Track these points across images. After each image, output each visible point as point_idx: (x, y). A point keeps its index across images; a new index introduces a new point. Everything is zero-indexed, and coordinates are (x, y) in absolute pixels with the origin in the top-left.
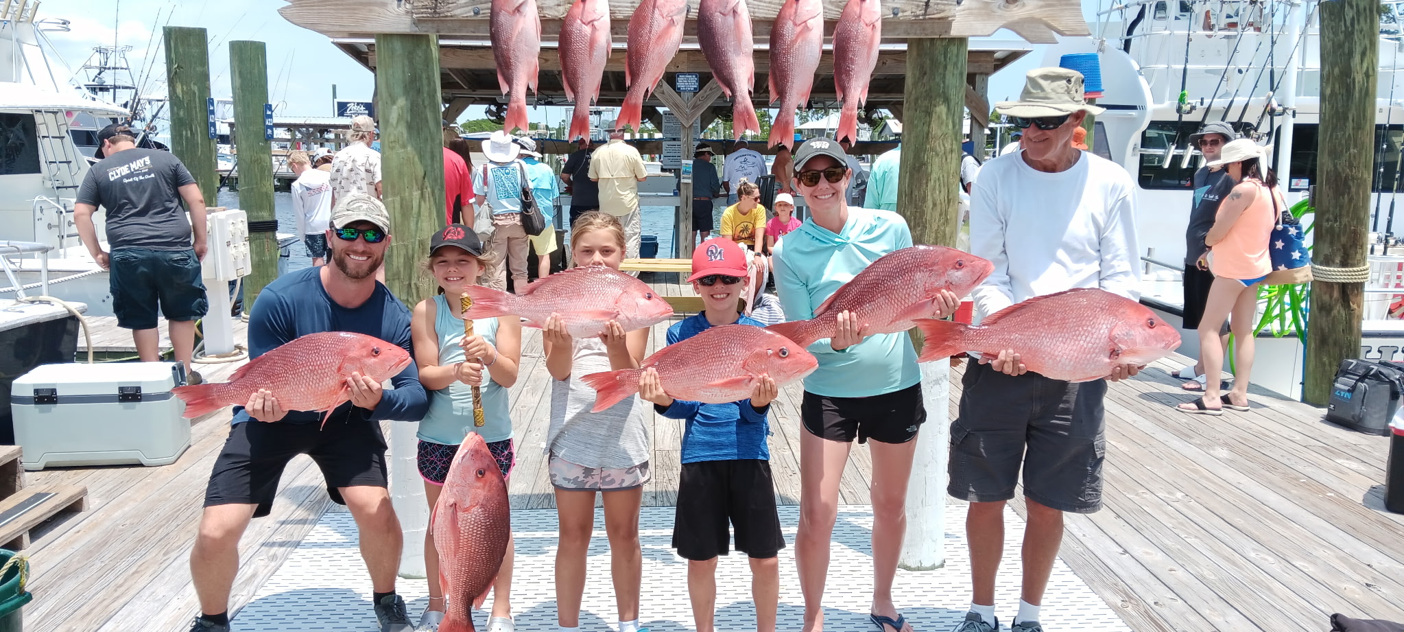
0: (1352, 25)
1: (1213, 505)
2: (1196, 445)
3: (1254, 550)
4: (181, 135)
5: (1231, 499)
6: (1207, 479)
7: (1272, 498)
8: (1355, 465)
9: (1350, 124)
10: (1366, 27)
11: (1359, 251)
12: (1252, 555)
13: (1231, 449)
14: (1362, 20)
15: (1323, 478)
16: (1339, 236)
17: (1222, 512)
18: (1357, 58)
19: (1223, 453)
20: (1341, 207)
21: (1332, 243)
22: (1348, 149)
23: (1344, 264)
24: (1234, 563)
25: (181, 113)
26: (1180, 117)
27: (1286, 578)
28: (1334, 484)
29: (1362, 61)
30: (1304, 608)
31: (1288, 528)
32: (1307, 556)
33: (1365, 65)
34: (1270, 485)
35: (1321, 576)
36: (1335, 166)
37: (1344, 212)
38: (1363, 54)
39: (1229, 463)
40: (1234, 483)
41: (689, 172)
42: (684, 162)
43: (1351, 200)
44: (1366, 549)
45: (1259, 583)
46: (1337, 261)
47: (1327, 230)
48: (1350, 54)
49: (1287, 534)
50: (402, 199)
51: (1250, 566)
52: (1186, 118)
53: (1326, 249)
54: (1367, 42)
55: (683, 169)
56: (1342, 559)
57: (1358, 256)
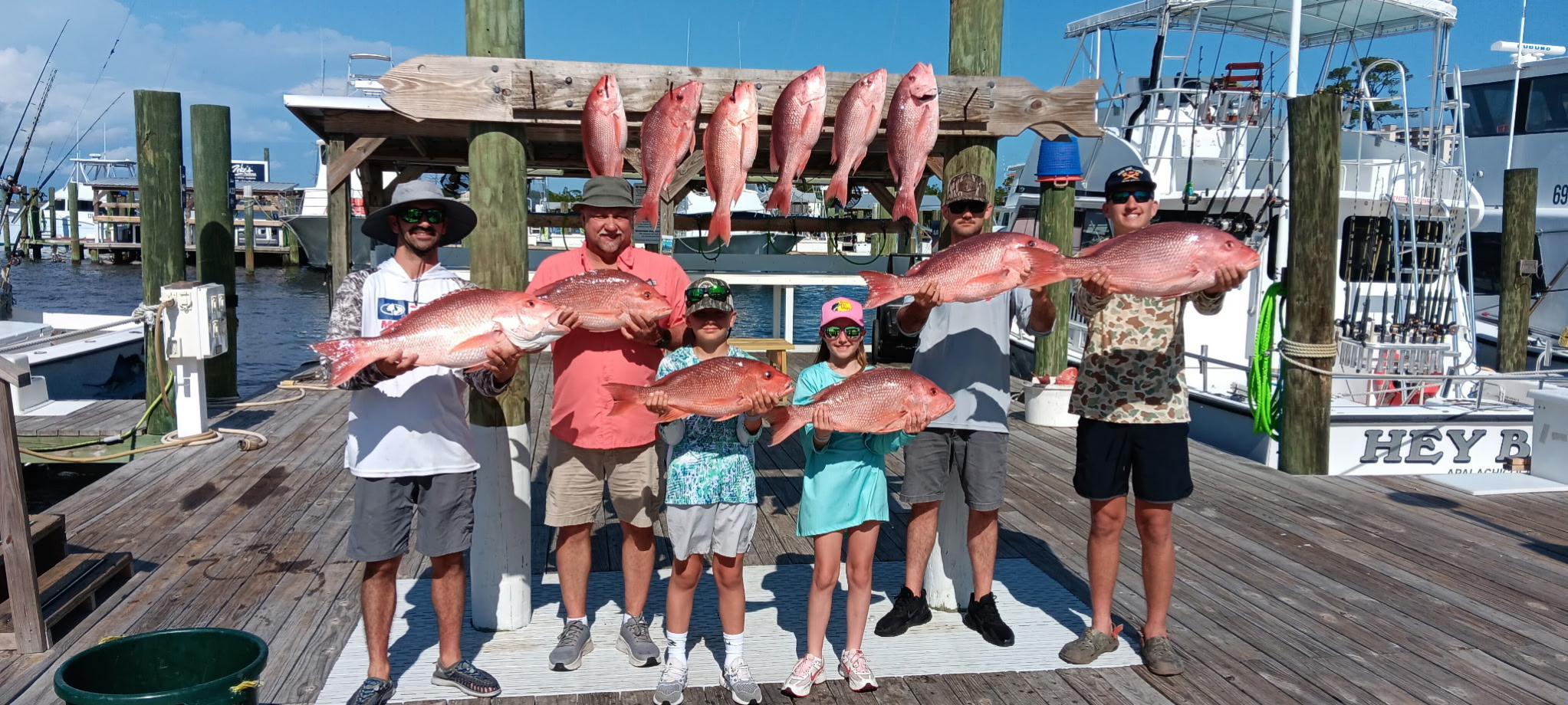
0: (1317, 120)
1: (1206, 555)
2: (1186, 507)
3: (1245, 590)
4: (151, 205)
5: (1223, 550)
6: (1199, 534)
7: (1257, 549)
8: (1328, 522)
9: (1317, 212)
10: (1329, 123)
11: (1327, 328)
12: (1244, 593)
13: (1219, 510)
14: (1325, 117)
15: (1301, 533)
16: (1309, 314)
17: (1214, 560)
18: (1321, 152)
19: (1210, 513)
20: (1310, 287)
21: (1302, 320)
22: (1315, 235)
23: (1313, 341)
24: (1229, 600)
25: (152, 181)
26: (1186, 207)
27: (1274, 609)
28: (1311, 537)
29: (1326, 154)
30: (1289, 631)
31: (1273, 572)
32: (1289, 593)
33: (1329, 157)
34: (1256, 538)
35: (1303, 608)
36: (1304, 249)
37: (1313, 291)
38: (1327, 148)
39: (1217, 520)
40: (1223, 536)
41: (669, 248)
42: (664, 237)
43: (1318, 281)
44: (1340, 586)
45: (1252, 614)
46: (1308, 337)
47: (1298, 309)
48: (1316, 147)
49: (1272, 576)
50: (493, 273)
51: (1243, 602)
52: (1191, 208)
53: (1298, 326)
54: (1330, 136)
55: (662, 245)
56: (1322, 596)
57: (1326, 333)
